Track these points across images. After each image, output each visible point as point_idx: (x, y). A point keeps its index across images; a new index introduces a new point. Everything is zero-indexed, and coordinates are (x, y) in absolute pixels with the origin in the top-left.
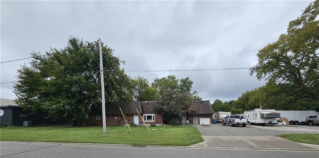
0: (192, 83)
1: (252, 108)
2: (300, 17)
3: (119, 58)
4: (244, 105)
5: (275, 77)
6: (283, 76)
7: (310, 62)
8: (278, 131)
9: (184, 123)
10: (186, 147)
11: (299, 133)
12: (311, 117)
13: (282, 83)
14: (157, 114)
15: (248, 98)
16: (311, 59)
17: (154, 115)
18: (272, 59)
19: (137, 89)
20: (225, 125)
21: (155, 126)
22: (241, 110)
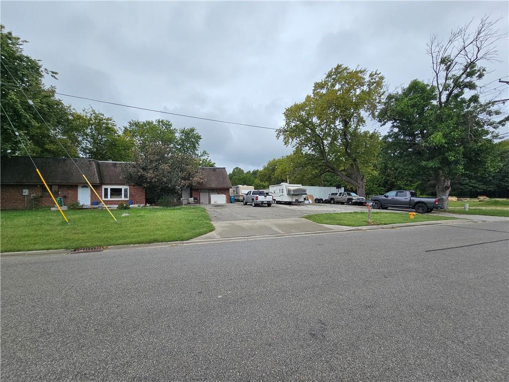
0: (199, 137)
1: (278, 182)
2: (323, 80)
3: (40, 63)
4: (270, 176)
5: (302, 144)
6: (309, 145)
7: (332, 133)
8: (304, 210)
9: (185, 202)
10: (185, 243)
11: (322, 213)
12: (333, 194)
13: (309, 153)
14: (134, 186)
15: (275, 168)
16: (332, 130)
17: (128, 187)
18: (298, 123)
19: (87, 135)
20: (246, 204)
21: (129, 208)
22: (266, 184)
